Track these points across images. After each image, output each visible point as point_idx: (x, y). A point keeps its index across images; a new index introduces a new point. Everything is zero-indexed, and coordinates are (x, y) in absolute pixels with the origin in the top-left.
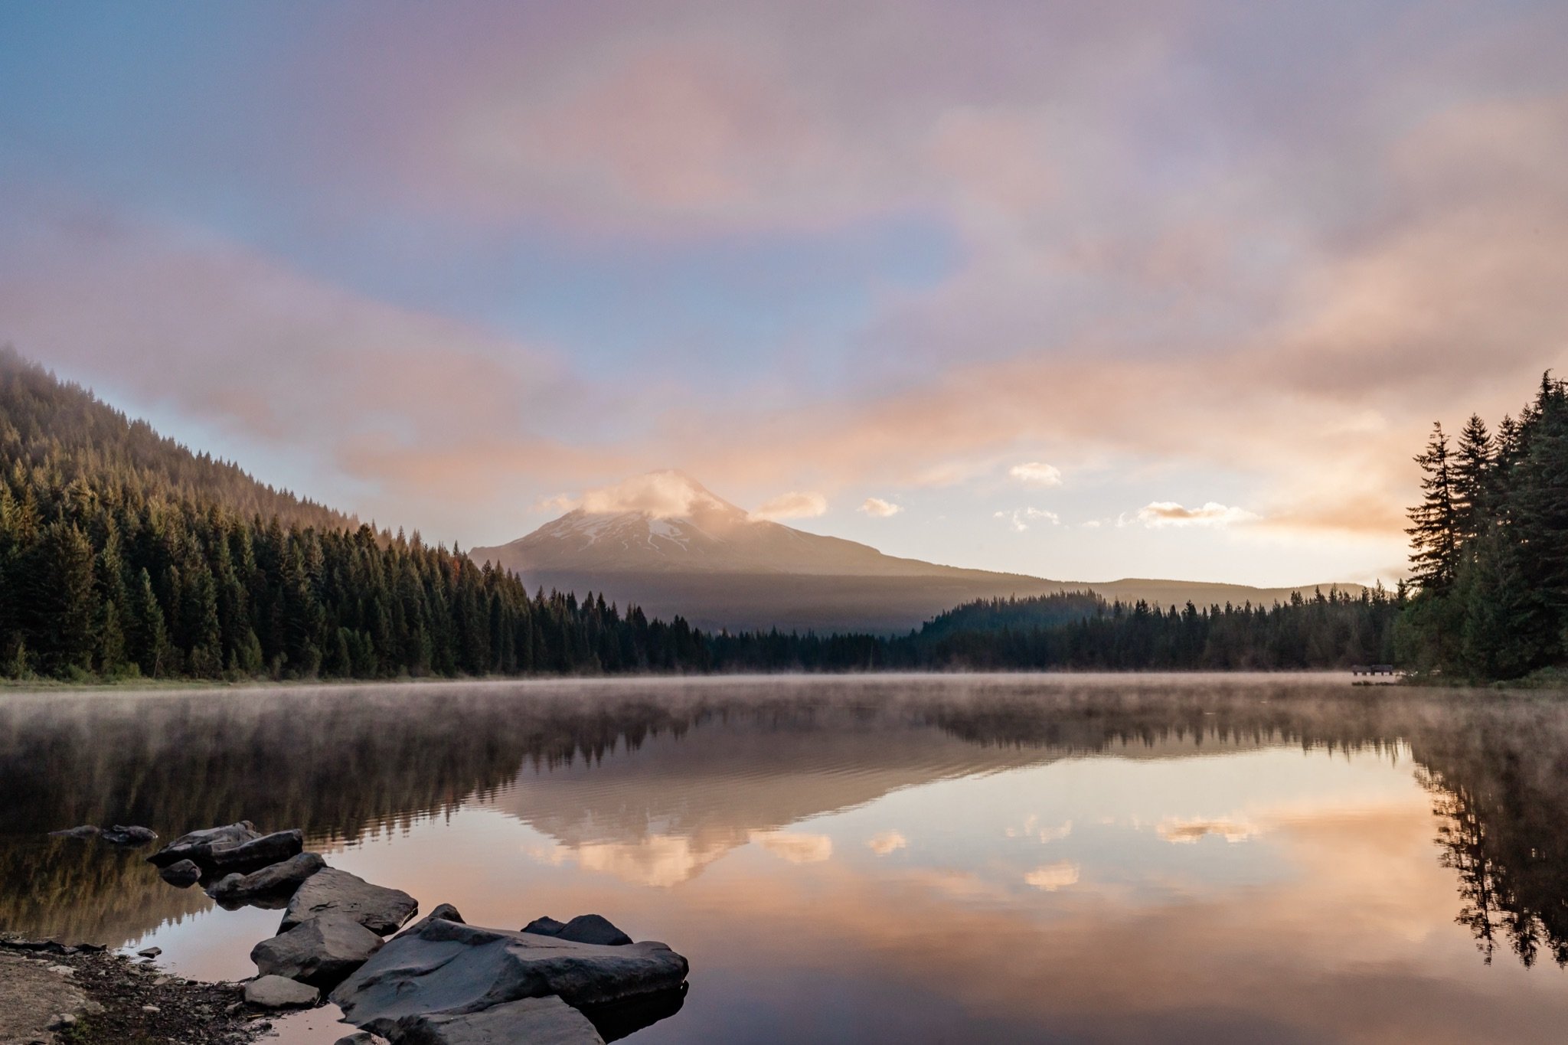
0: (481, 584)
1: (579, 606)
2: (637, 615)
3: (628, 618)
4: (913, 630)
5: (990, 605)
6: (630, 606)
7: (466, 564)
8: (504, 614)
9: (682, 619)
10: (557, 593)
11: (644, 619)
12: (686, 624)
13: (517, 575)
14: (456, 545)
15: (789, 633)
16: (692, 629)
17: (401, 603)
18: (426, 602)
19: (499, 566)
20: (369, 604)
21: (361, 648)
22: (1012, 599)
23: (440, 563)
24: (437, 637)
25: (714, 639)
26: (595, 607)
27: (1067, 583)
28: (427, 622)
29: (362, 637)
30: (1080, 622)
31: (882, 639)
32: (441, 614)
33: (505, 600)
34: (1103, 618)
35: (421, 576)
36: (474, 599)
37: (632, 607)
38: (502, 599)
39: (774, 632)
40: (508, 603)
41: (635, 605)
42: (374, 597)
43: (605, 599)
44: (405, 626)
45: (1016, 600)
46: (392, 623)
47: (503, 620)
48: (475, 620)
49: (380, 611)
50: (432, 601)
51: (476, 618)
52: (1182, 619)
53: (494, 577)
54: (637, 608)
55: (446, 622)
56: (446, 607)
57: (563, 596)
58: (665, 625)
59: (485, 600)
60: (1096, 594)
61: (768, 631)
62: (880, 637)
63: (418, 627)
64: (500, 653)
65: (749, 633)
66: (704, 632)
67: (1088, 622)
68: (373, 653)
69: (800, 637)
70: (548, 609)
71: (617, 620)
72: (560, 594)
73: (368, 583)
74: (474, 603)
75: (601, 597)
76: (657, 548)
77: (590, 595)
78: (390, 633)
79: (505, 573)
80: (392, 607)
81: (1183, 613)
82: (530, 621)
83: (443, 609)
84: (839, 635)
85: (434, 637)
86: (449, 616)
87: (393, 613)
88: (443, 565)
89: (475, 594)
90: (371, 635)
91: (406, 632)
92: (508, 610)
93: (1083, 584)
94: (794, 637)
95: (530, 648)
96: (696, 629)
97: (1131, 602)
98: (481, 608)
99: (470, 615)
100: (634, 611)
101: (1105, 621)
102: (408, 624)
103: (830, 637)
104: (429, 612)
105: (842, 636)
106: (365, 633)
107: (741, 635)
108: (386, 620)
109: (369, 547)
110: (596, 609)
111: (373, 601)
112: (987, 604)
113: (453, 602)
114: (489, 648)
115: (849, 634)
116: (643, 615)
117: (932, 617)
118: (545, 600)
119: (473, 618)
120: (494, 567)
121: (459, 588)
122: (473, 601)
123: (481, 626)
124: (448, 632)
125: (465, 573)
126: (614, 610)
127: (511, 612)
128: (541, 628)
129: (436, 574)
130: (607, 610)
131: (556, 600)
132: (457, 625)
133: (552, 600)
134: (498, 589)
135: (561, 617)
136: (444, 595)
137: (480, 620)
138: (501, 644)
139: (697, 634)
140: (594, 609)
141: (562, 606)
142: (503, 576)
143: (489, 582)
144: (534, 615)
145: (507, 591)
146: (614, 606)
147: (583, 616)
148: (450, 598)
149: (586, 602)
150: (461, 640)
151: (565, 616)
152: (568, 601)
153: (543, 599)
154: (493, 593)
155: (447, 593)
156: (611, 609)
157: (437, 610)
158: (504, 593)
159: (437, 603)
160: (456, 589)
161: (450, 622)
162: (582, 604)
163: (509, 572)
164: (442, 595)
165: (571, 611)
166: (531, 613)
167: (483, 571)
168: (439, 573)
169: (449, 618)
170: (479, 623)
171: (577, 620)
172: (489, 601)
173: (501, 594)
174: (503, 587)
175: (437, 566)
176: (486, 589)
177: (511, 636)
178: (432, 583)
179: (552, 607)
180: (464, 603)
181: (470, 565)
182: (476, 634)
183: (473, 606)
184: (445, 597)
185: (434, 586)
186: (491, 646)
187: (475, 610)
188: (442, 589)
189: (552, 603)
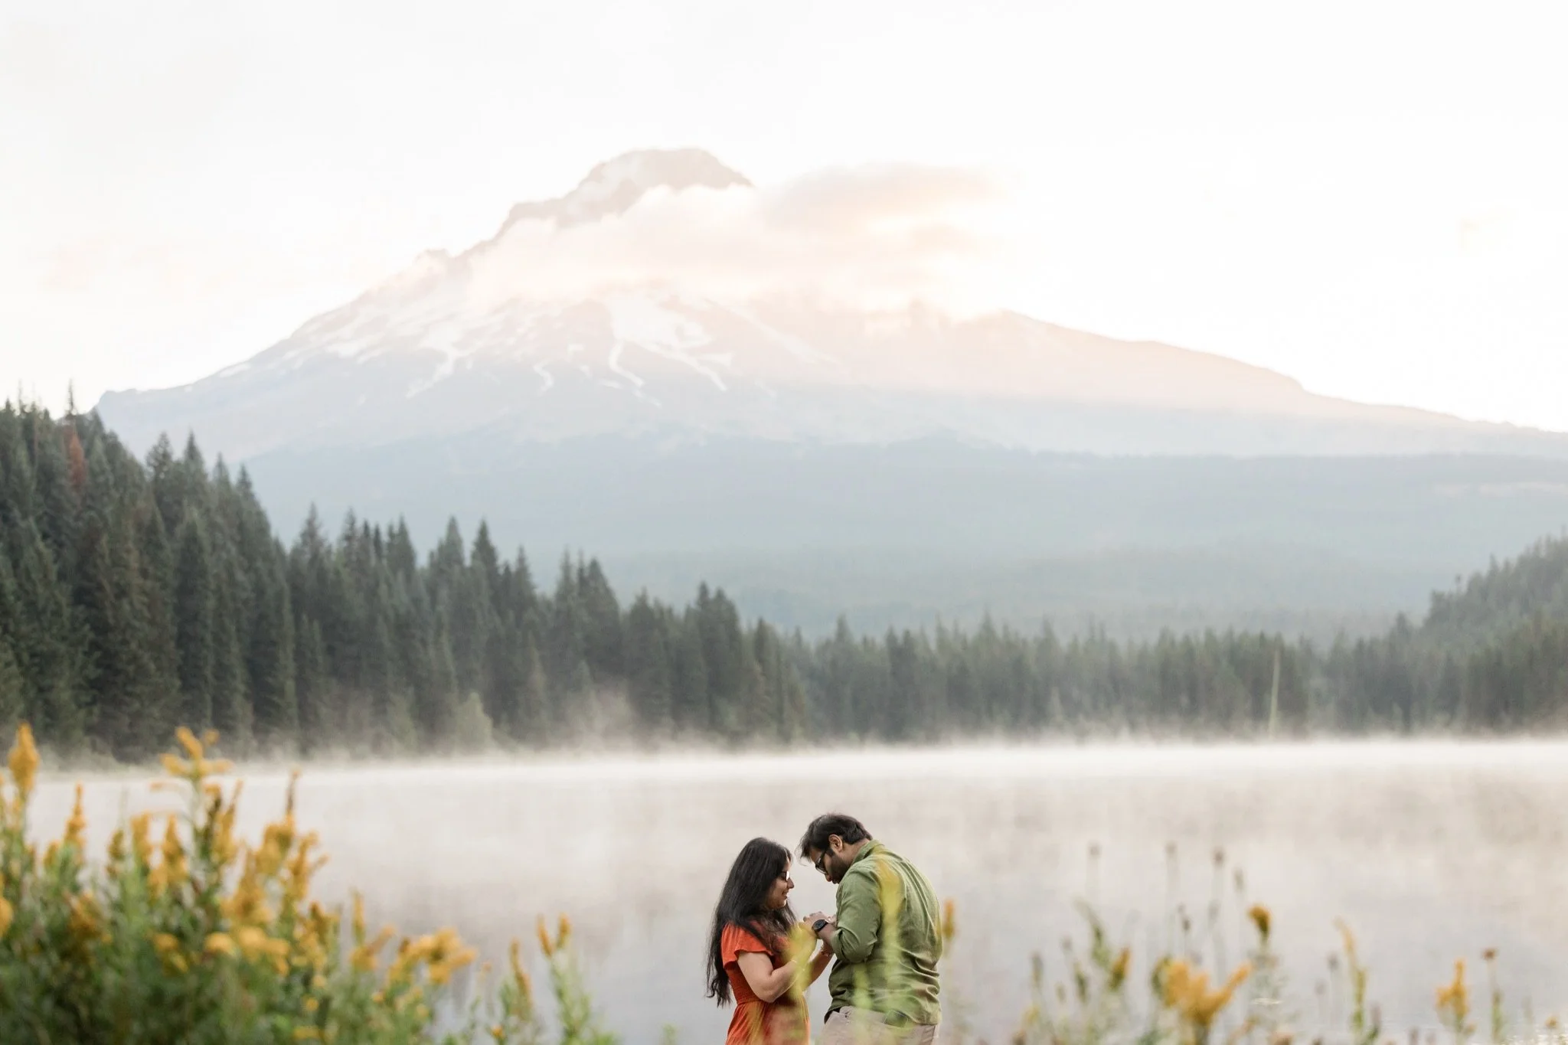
0: (145, 505)
1: (422, 561)
2: (587, 585)
3: (564, 590)
4: (1401, 619)
6: (567, 556)
7: (99, 445)
8: (213, 586)
9: (720, 595)
10: (359, 524)
11: (608, 596)
12: (731, 609)
13: (244, 473)
14: (71, 392)
15: (1028, 632)
16: (746, 623)
19: (192, 451)
24: (33, 655)
25: (813, 647)
26: (468, 562)
31: (1307, 648)
32: (40, 590)
33: (214, 546)
36: (130, 545)
37: (574, 560)
38: (207, 547)
39: (987, 628)
40: (224, 555)
41: (581, 554)
43: (495, 539)
47: (211, 603)
48: (138, 606)
51: (138, 600)
53: (178, 483)
54: (587, 562)
55: (57, 613)
56: (54, 569)
57: (377, 532)
58: (670, 611)
59: (159, 547)
61: (970, 627)
62: (1302, 641)
64: (208, 697)
65: (915, 630)
66: (781, 629)
69: (1063, 641)
70: (337, 573)
71: (532, 602)
72: (366, 527)
74: (133, 560)
75: (483, 532)
76: (639, 382)
77: (453, 527)
79: (209, 464)
82: (287, 606)
83: (45, 576)
84: (1179, 637)
85: (26, 657)
86: (63, 595)
88: (36, 448)
89: (132, 532)
92: (224, 576)
94: (1047, 643)
95: (290, 686)
96: (761, 624)
98: (151, 569)
100: (581, 571)
103: (1153, 639)
105: (1187, 639)
107: (891, 638)
110: (472, 569)
113: (70, 556)
114: (178, 683)
115: (1210, 635)
116: (604, 584)
117: (1459, 579)
118: (326, 544)
119: (131, 604)
120: (178, 453)
121: (86, 515)
122: (128, 551)
123: (152, 622)
124: (64, 639)
125: (103, 472)
126: (523, 570)
127: (232, 582)
128: (316, 625)
129: (20, 474)
130: (501, 571)
131: (356, 545)
132: (86, 620)
133: (345, 544)
134: (193, 514)
135: (372, 593)
136: (45, 536)
137: (149, 607)
138: (208, 672)
139: (762, 634)
140: (463, 571)
141: (373, 561)
142: (205, 476)
143: (167, 499)
144: (295, 588)
145: (219, 520)
146: (521, 560)
147: (433, 592)
148: (61, 545)
149: (441, 549)
150: (98, 665)
151: (383, 587)
152: (390, 545)
153: (321, 543)
154: (180, 530)
155: (52, 531)
156: (513, 569)
157: (29, 578)
158: (212, 526)
159: (29, 554)
160: (77, 518)
161: (67, 611)
162: (432, 555)
163: (220, 466)
164: (39, 536)
165: (401, 575)
166: (286, 587)
167: (149, 464)
168: (28, 471)
169: (64, 601)
170: (147, 614)
171: (416, 601)
172: (170, 551)
173: (202, 533)
174: (208, 510)
175: (22, 454)
176: (159, 518)
177: (235, 648)
178: (10, 502)
179: (346, 565)
180: (102, 557)
181: (113, 448)
182: (140, 646)
183: (126, 567)
184: (49, 541)
185: (16, 513)
186: (183, 678)
187: (136, 580)
188: (38, 520)
189: (348, 552)
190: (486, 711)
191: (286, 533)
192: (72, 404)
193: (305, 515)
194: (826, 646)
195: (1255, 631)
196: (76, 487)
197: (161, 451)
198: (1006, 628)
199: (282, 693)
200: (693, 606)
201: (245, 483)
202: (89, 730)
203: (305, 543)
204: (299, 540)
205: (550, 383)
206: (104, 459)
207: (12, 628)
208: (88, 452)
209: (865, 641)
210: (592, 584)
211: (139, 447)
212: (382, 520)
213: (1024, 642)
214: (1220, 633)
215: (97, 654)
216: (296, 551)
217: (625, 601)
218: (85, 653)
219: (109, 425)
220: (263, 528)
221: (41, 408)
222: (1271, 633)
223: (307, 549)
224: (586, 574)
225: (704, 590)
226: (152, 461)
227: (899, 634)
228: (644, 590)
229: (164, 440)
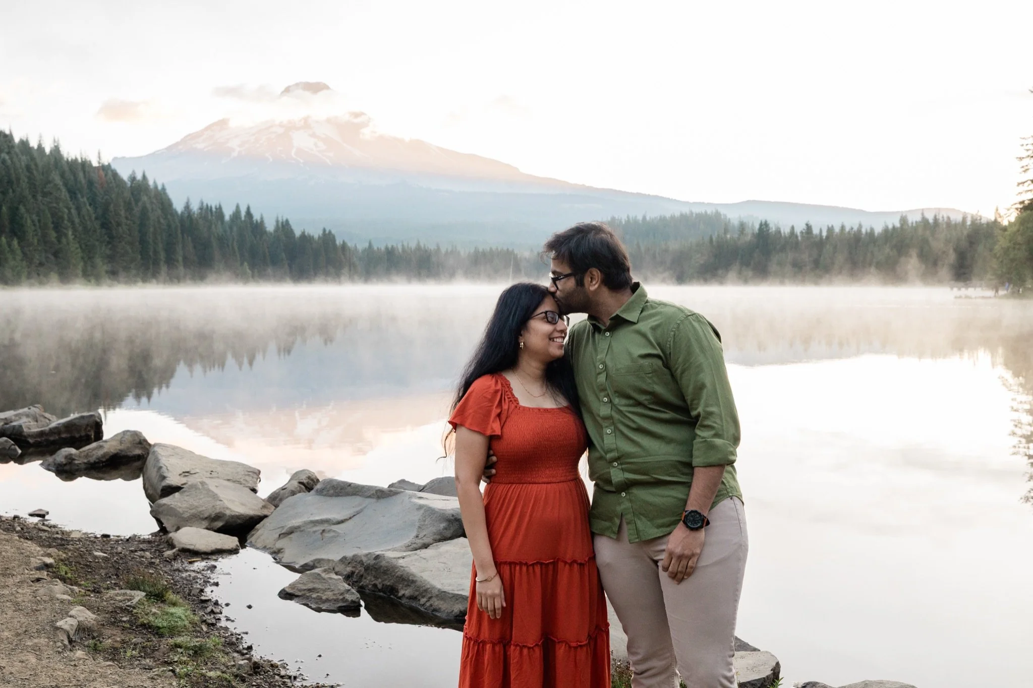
0: (127, 194)
1: (227, 218)
2: (284, 227)
3: (277, 229)
5: (624, 223)
6: (277, 218)
7: (110, 173)
8: (152, 224)
9: (330, 232)
10: (205, 204)
11: (292, 231)
12: (334, 237)
13: (163, 186)
14: (99, 154)
16: (339, 242)
17: (47, 211)
18: (73, 211)
19: (144, 177)
20: (14, 211)
21: (9, 256)
22: (644, 218)
23: (84, 172)
24: (86, 246)
25: (360, 251)
26: (243, 218)
27: (694, 203)
28: (75, 230)
29: (10, 245)
30: (707, 239)
31: (521, 255)
32: (88, 223)
33: (152, 209)
34: (728, 236)
35: (65, 185)
36: (122, 208)
37: (280, 219)
38: (150, 210)
39: (418, 245)
40: (156, 213)
41: (282, 217)
42: (19, 205)
43: (252, 211)
44: (53, 235)
45: (648, 218)
46: (39, 230)
47: (152, 230)
48: (125, 230)
49: (26, 219)
50: (78, 209)
51: (125, 227)
52: (800, 238)
53: (139, 188)
54: (284, 219)
55: (95, 231)
56: (94, 216)
57: (211, 207)
58: (313, 237)
59: (132, 209)
60: (722, 213)
61: (413, 245)
62: (520, 252)
63: (66, 235)
64: (151, 262)
65: (395, 245)
66: (350, 244)
67: (714, 239)
68: (22, 260)
69: (443, 250)
70: (197, 220)
71: (265, 232)
72: (207, 205)
73: (11, 191)
74: (122, 213)
75: (248, 208)
76: (302, 161)
77: (238, 207)
78: (39, 240)
79: (151, 183)
80: (38, 215)
81: (802, 232)
82: (179, 231)
83: (90, 218)
84: (481, 250)
85: (83, 246)
86: (97, 224)
87: (39, 221)
88: (87, 174)
89: (122, 204)
90: (19, 243)
91: (54, 239)
92: (156, 220)
93: (709, 204)
94: (438, 249)
96: (344, 242)
97: (754, 222)
98: (129, 217)
99: (119, 224)
100: (282, 223)
101: (730, 238)
102: (57, 232)
103: (472, 250)
104: (77, 220)
106: (12, 240)
107: (387, 248)
108: (33, 228)
109: (8, 153)
110: (245, 221)
111: (17, 209)
112: (621, 222)
113: (100, 211)
114: (140, 257)
115: (491, 249)
116: (290, 227)
118: (193, 211)
119: (122, 228)
120: (139, 177)
121: (106, 197)
122: (121, 210)
123: (130, 235)
124: (98, 240)
125: (111, 182)
126: (262, 222)
127: (159, 222)
128: (190, 238)
129: (80, 182)
130: (255, 222)
131: (204, 211)
132: (106, 234)
133: (199, 211)
134: (145, 198)
135: (210, 228)
136: (90, 205)
137: (129, 230)
138: (151, 253)
139: (344, 246)
140: (241, 221)
141: (210, 217)
142: (149, 186)
143: (135, 193)
144: (182, 225)
145: (155, 201)
146: (262, 218)
147: (231, 228)
148: (96, 208)
149: (234, 214)
150: (110, 249)
151: (213, 226)
152: (216, 212)
153: (191, 210)
154: (140, 204)
155: (93, 202)
156: (259, 221)
157: (84, 219)
158: (152, 203)
159: (84, 211)
160: (103, 198)
161: (99, 231)
162: (230, 216)
163: (155, 182)
164: (88, 204)
165: (219, 223)
166: (179, 225)
167: (129, 180)
168: (83, 181)
169: (97, 227)
170: (128, 232)
171: (225, 231)
172: (137, 211)
173: (148, 206)
174: (150, 198)
175: (81, 175)
176: (132, 199)
177: (160, 246)
178: (77, 192)
179: (200, 218)
180: (111, 212)
181: (115, 175)
182: (126, 243)
183: (121, 215)
184: (92, 206)
185: (79, 196)
186: (141, 255)
187: (124, 220)
188: (88, 199)
189: (201, 213)
190: (249, 268)
191: (178, 206)
192: (99, 157)
193: (185, 200)
194: (365, 250)
195: (505, 249)
196: (102, 187)
197: (133, 176)
198: (424, 246)
199: (178, 261)
200: (321, 235)
201: (164, 189)
202: (107, 272)
203: (185, 210)
204: (183, 209)
205: (271, 160)
206: (112, 178)
207: (78, 236)
208: (106, 175)
209: (378, 248)
210: (286, 227)
211: (125, 175)
212: (213, 203)
213: (431, 250)
214: (494, 248)
215: (110, 246)
216: (182, 213)
217: (298, 233)
218: (106, 245)
219: (113, 166)
220: (170, 204)
221: (88, 160)
222: (510, 249)
223: (186, 212)
224: (284, 224)
225: (324, 230)
226: (130, 180)
227: (390, 246)
228: (304, 230)
229: (134, 172)
